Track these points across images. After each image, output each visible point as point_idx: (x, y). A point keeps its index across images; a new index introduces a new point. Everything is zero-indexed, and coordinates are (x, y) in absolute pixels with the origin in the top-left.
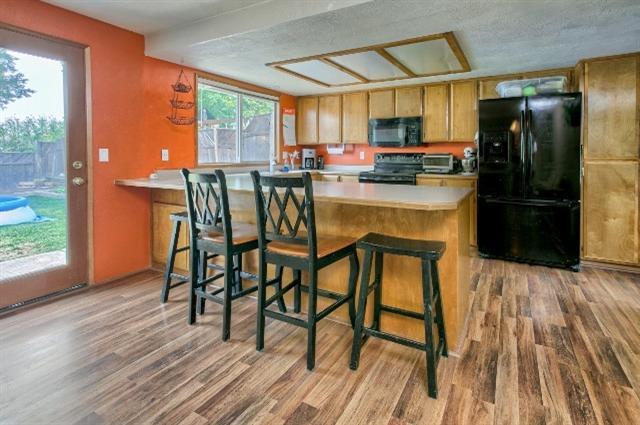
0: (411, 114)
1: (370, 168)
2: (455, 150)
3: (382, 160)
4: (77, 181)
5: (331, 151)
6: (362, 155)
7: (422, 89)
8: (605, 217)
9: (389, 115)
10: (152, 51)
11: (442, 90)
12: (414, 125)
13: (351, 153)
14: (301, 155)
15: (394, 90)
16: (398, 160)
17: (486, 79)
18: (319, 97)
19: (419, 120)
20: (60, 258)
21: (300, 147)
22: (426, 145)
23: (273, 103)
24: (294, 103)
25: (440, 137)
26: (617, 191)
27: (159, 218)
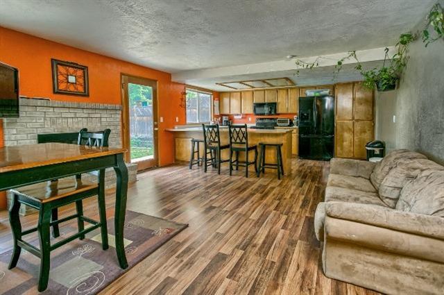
0: (272, 101)
1: (255, 125)
2: (290, 117)
3: (260, 121)
4: (156, 129)
5: (235, 117)
6: (250, 119)
7: (277, 90)
8: (343, 141)
9: (262, 102)
10: (173, 79)
11: (285, 92)
12: (273, 106)
13: (245, 118)
14: (222, 119)
15: (264, 90)
16: (266, 121)
17: (302, 88)
18: (230, 93)
19: (275, 104)
20: (152, 157)
21: (222, 115)
22: (279, 114)
23: (209, 96)
24: (218, 95)
25: (285, 111)
26: (346, 131)
27: (179, 144)
